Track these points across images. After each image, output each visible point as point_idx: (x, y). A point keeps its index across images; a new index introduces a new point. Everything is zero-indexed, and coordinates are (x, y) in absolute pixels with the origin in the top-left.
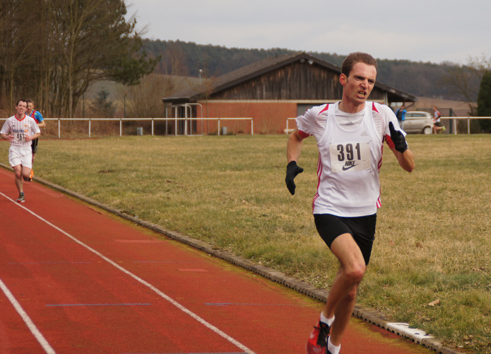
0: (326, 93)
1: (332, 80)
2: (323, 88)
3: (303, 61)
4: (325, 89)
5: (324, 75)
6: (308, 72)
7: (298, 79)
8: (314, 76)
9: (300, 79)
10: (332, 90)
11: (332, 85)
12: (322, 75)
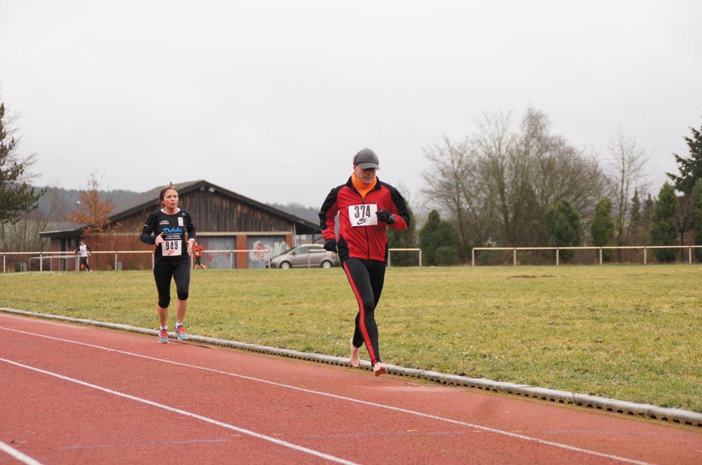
0: (228, 223)
1: (235, 211)
2: (225, 218)
3: (202, 189)
4: (228, 220)
5: (226, 204)
6: (208, 202)
7: (198, 209)
8: (215, 205)
9: (200, 211)
10: (235, 221)
11: (235, 216)
12: (224, 204)
